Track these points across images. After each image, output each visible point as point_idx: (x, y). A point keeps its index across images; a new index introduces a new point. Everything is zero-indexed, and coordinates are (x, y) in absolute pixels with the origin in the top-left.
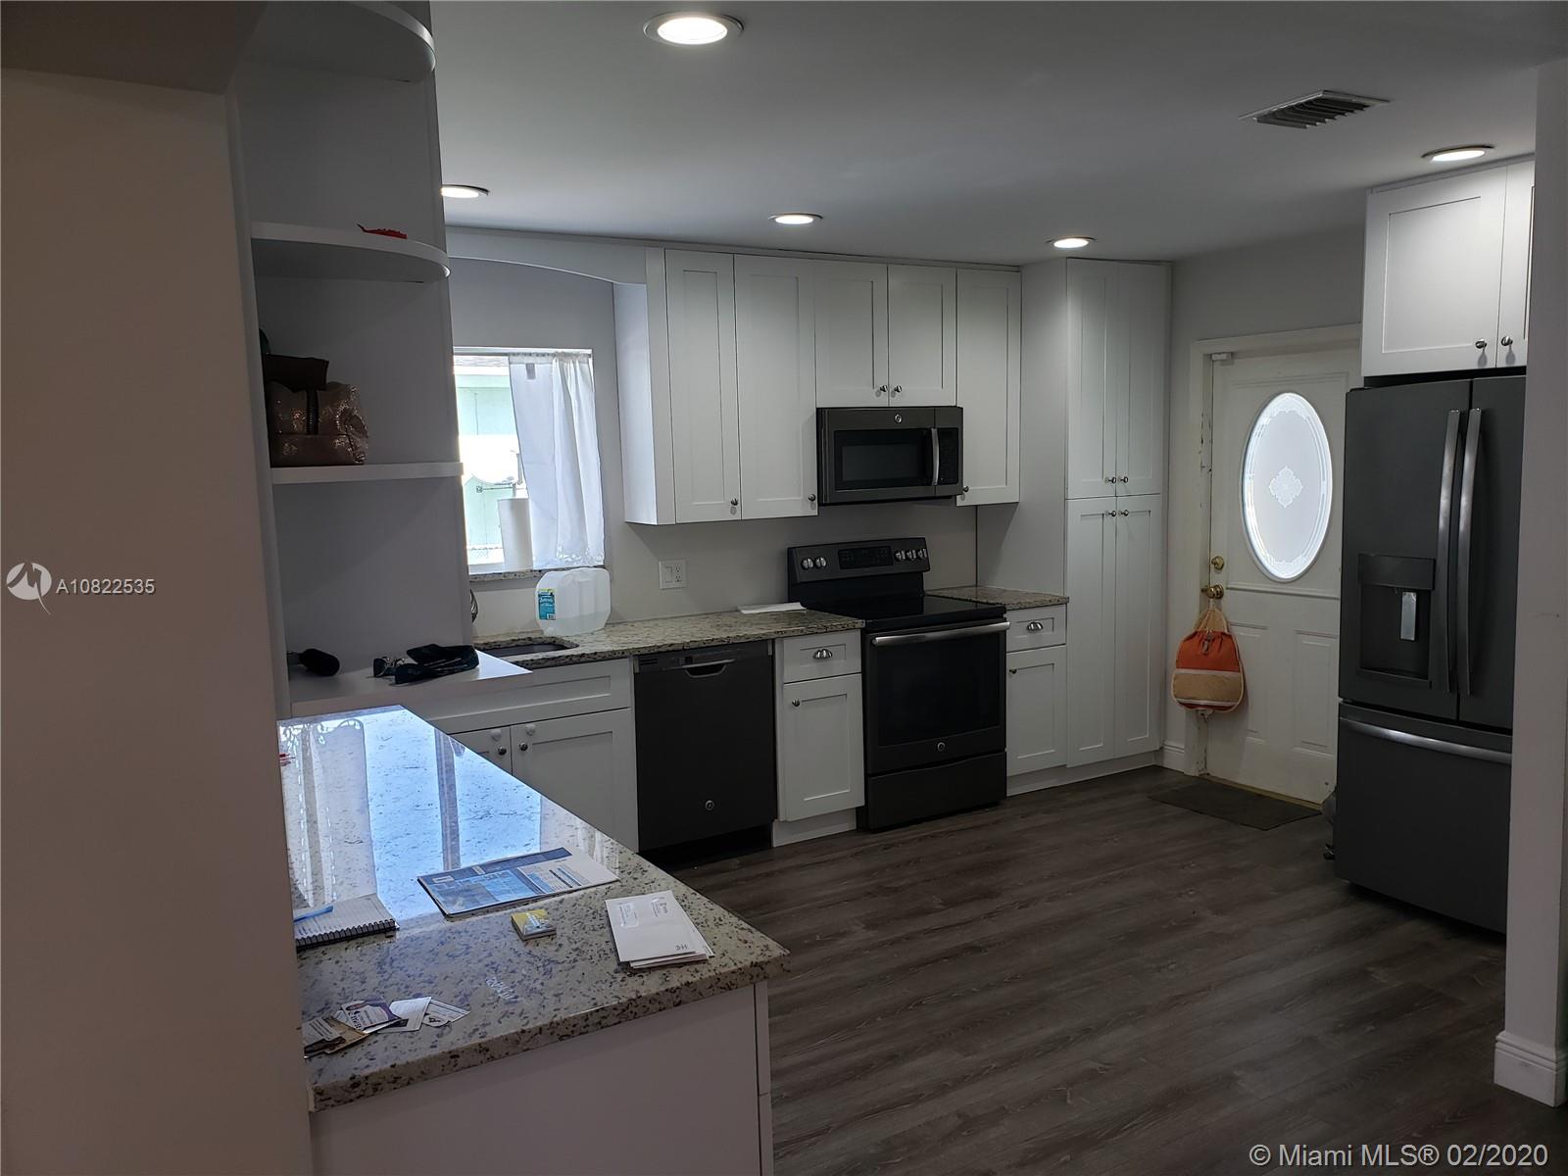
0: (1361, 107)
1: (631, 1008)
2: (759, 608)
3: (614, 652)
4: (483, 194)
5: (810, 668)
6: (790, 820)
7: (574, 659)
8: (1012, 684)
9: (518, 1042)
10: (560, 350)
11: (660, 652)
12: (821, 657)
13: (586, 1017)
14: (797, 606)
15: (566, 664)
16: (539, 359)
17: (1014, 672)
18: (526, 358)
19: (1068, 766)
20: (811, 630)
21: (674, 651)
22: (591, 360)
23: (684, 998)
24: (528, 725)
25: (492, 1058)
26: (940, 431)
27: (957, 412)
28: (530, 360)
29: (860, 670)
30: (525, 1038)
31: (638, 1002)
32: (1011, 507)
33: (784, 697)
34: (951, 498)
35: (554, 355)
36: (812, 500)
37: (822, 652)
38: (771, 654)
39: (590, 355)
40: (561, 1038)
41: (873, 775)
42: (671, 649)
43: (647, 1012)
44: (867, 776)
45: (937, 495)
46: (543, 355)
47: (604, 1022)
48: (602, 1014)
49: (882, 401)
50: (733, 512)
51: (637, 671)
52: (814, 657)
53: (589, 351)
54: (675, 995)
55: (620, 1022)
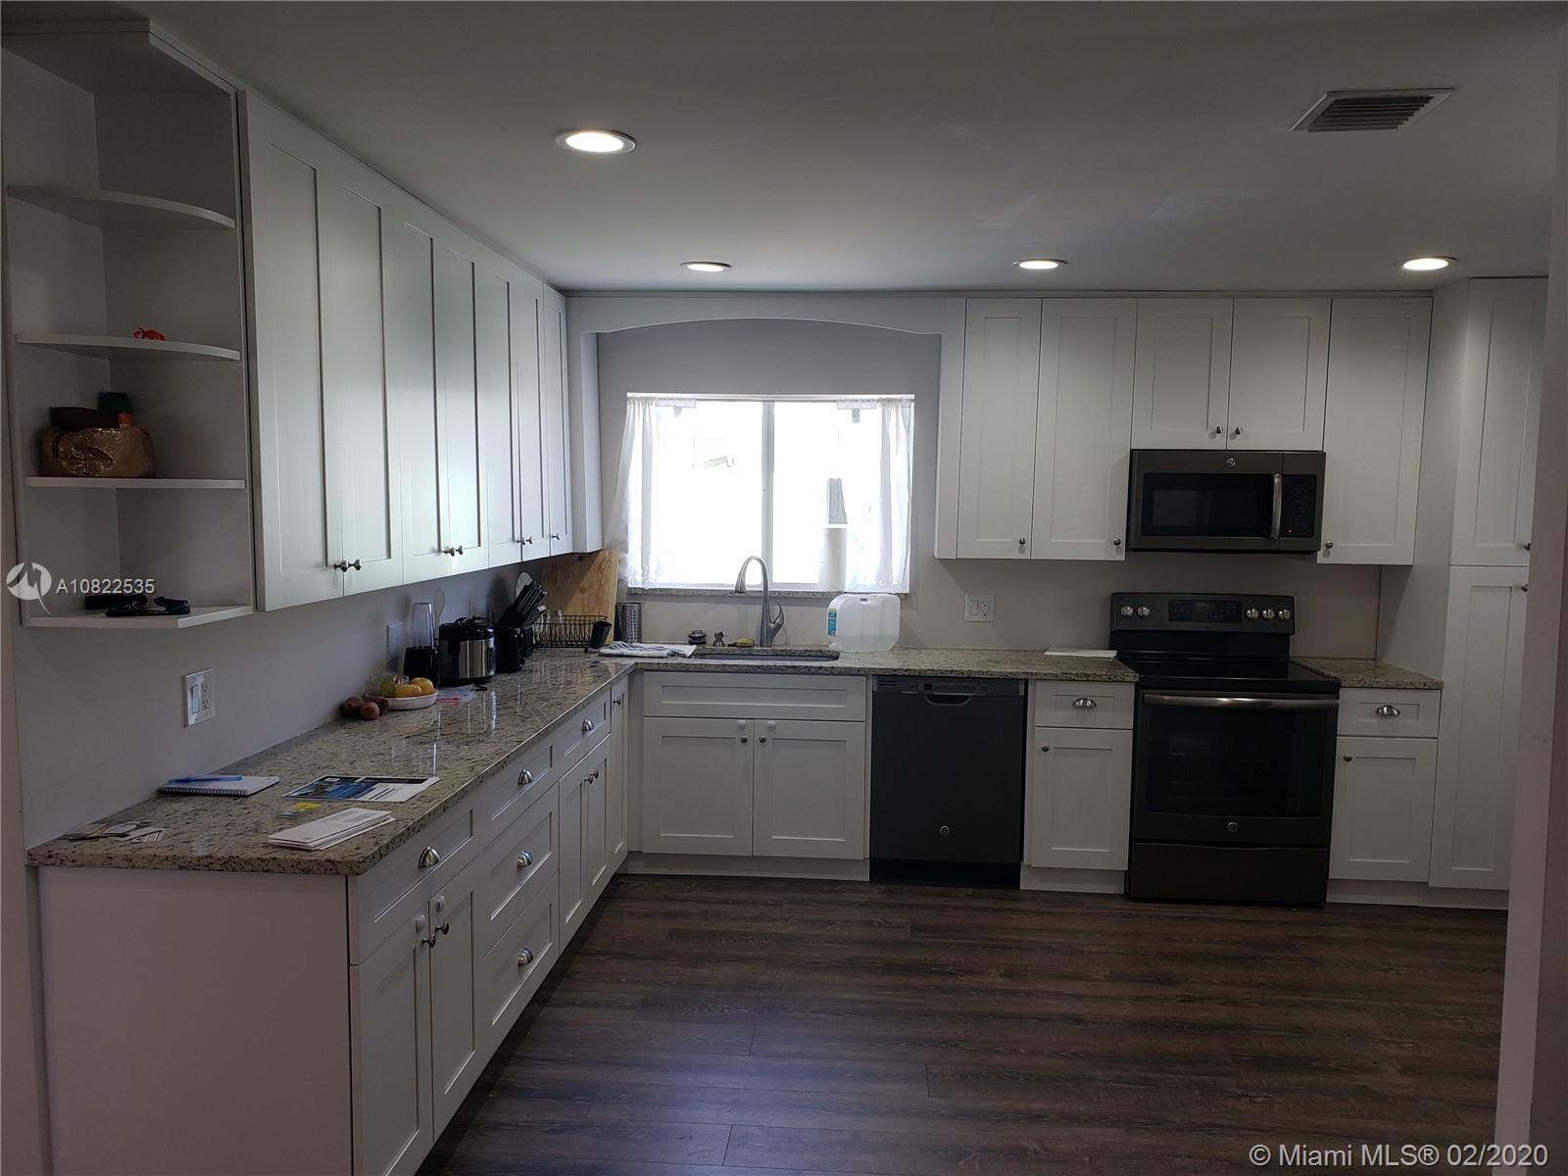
0: (1427, 99)
1: (230, 863)
2: (1067, 651)
3: (850, 669)
4: (728, 268)
5: (1068, 716)
6: (1033, 865)
7: (813, 670)
8: (1341, 772)
9: (151, 861)
10: (885, 396)
11: (895, 675)
12: (1084, 707)
13: (199, 859)
14: (1113, 654)
15: (804, 673)
16: (863, 405)
17: (1348, 759)
18: (854, 403)
19: (1430, 885)
20: (1068, 676)
21: (910, 676)
22: (913, 404)
23: (270, 868)
24: (770, 722)
25: (133, 867)
26: (1285, 478)
27: (1319, 458)
28: (856, 406)
29: (1132, 728)
30: (156, 860)
31: (237, 860)
32: (1406, 569)
33: (1036, 739)
34: (1312, 552)
35: (879, 400)
36: (1117, 544)
37: (1085, 700)
38: (1022, 693)
39: (912, 400)
40: (181, 868)
41: (1141, 840)
42: (907, 673)
43: (242, 869)
44: (1133, 840)
45: (1281, 549)
46: (869, 401)
47: (211, 866)
48: (210, 860)
49: (1219, 443)
50: (1022, 551)
51: (876, 690)
52: (1074, 704)
53: (913, 396)
54: (264, 864)
55: (221, 870)
